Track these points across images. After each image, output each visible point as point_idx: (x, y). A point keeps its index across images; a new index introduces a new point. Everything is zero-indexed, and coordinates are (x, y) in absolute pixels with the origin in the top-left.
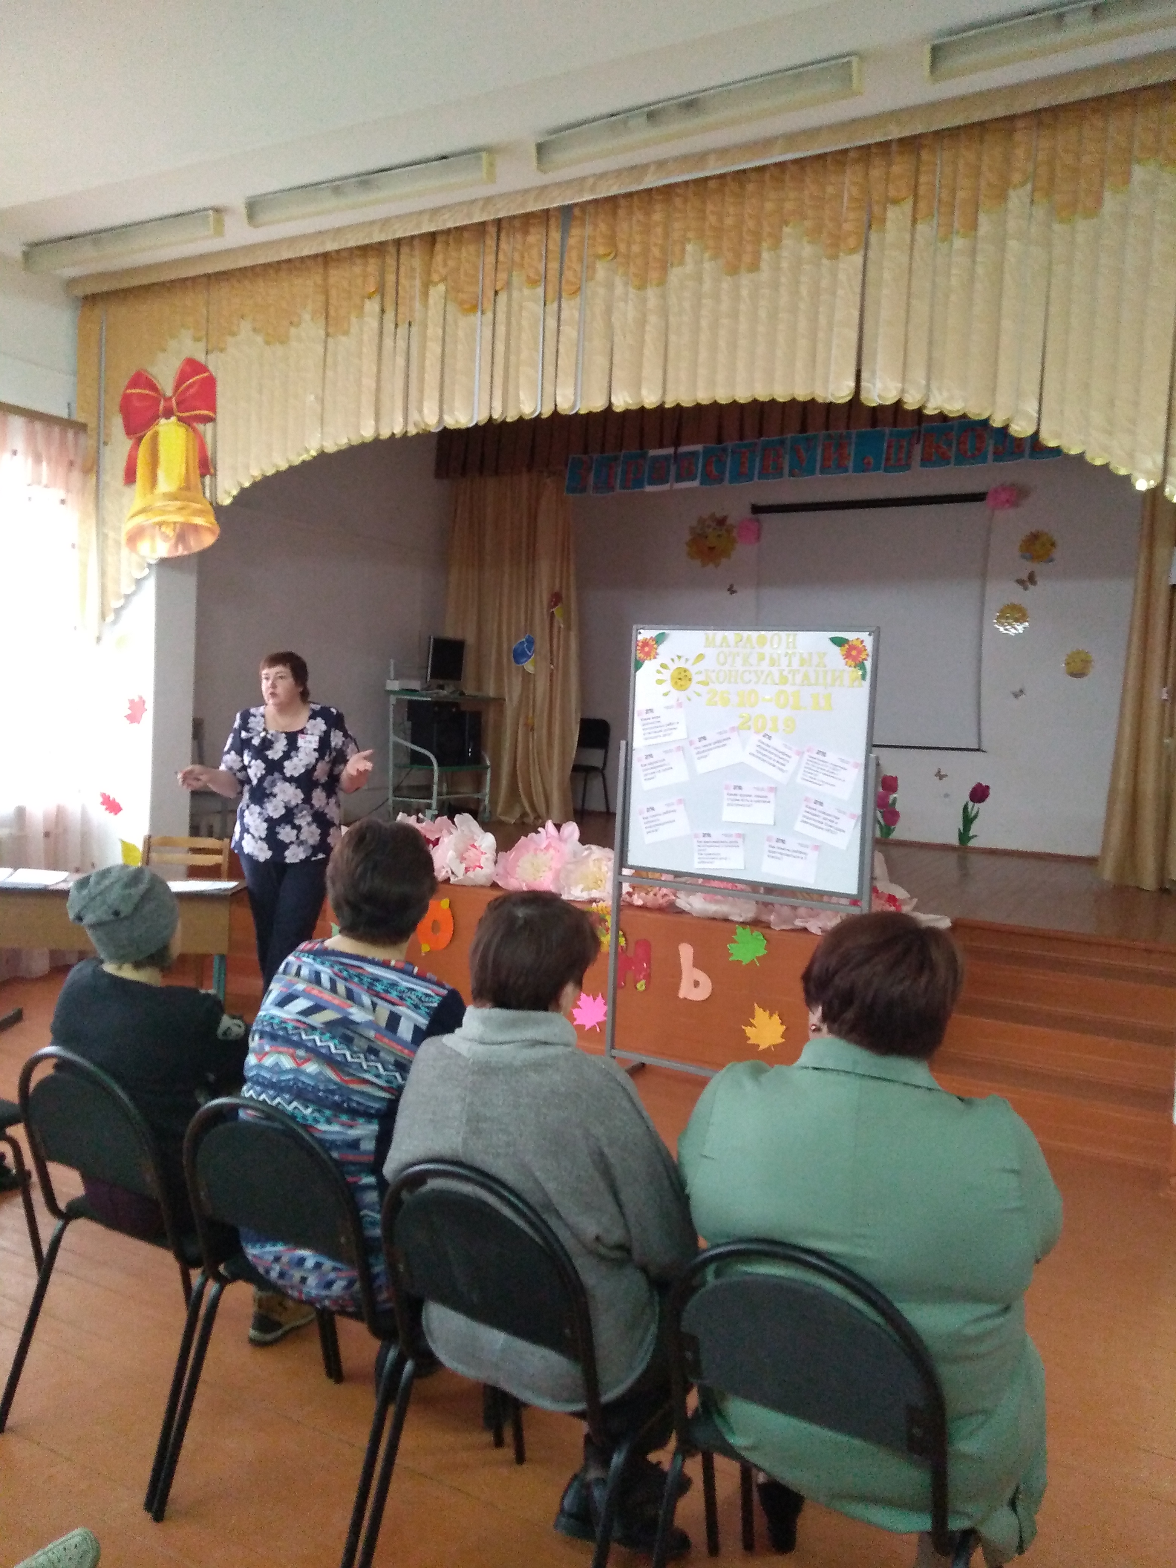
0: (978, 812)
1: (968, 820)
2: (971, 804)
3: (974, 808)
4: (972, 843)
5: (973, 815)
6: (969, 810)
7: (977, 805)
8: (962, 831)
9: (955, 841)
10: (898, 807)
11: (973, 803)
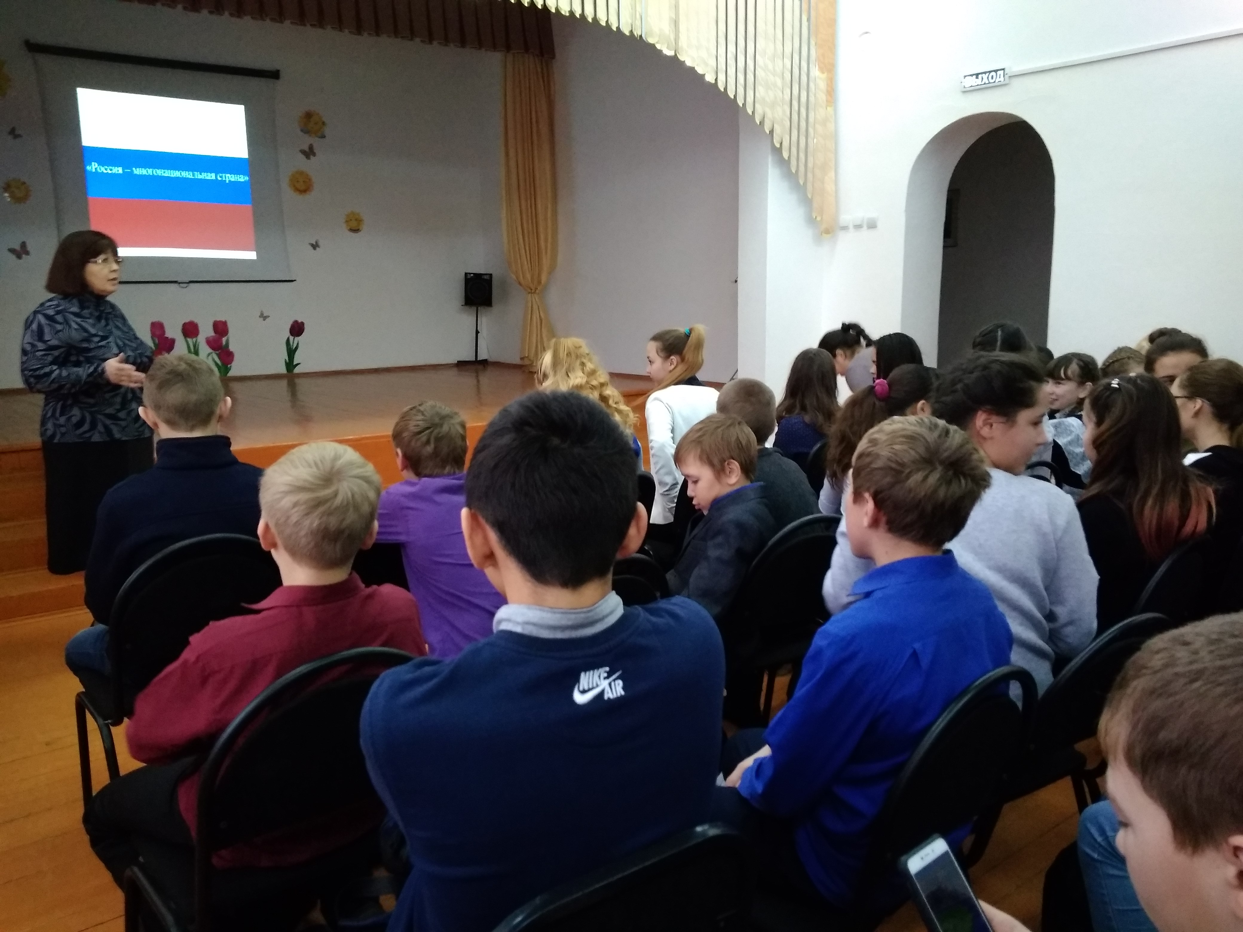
0: (298, 344)
1: (291, 352)
2: (291, 338)
3: (294, 341)
5: (294, 346)
6: (291, 343)
7: (297, 339)
8: (288, 361)
9: (283, 370)
10: (232, 348)
11: (293, 337)
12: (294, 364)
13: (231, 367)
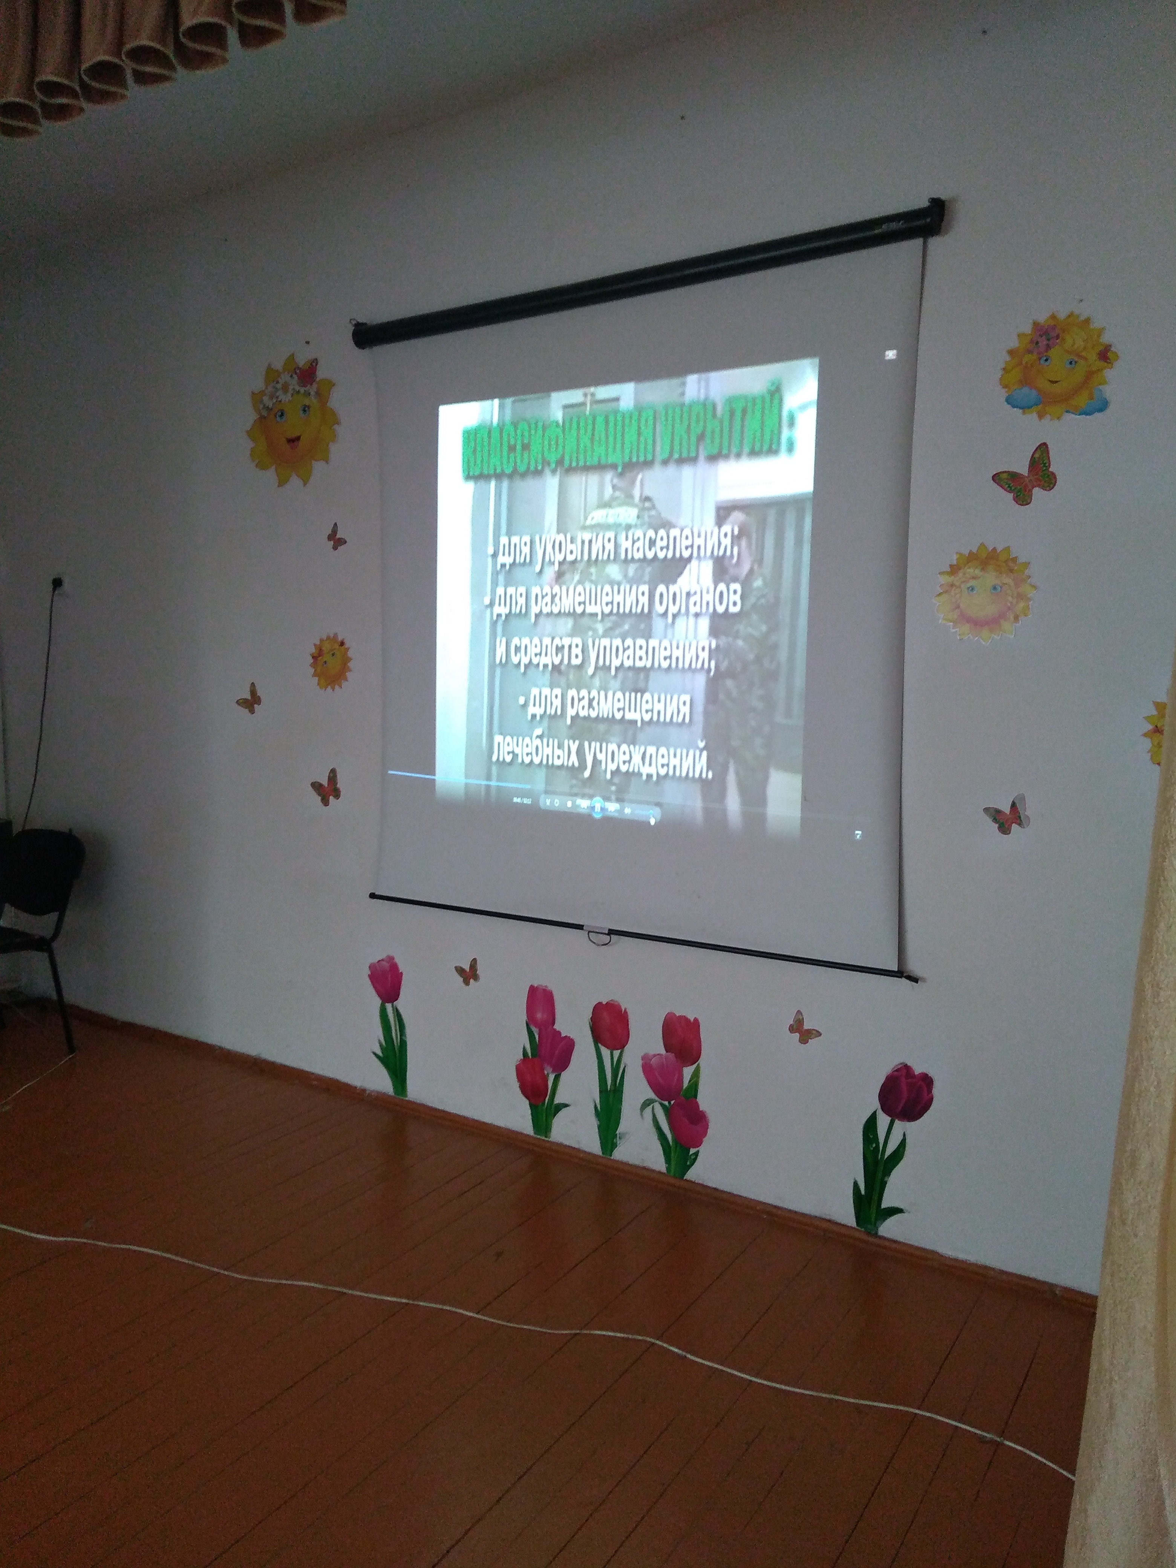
0: (903, 1144)
1: (878, 1164)
2: (883, 1121)
3: (892, 1132)
4: (889, 1229)
5: (889, 1151)
6: (881, 1134)
7: (901, 1125)
8: (862, 1190)
9: (844, 1214)
10: (704, 1101)
11: (888, 1119)
12: (885, 1205)
13: (697, 1154)
